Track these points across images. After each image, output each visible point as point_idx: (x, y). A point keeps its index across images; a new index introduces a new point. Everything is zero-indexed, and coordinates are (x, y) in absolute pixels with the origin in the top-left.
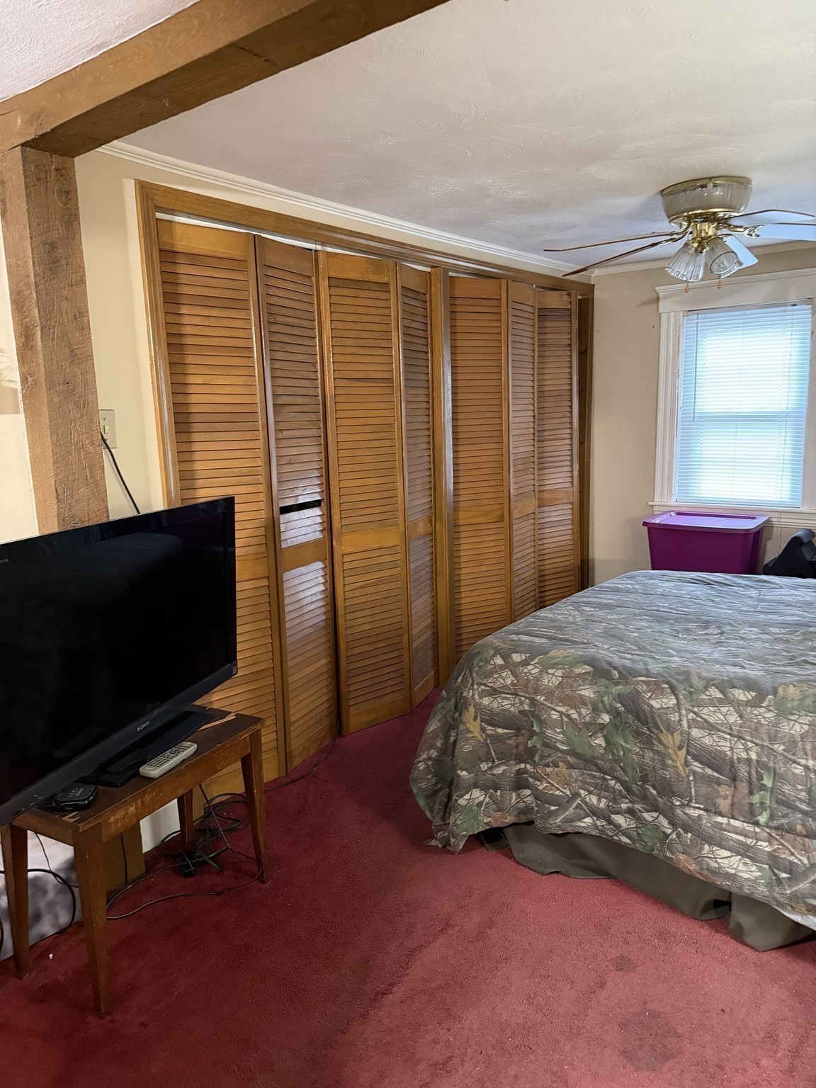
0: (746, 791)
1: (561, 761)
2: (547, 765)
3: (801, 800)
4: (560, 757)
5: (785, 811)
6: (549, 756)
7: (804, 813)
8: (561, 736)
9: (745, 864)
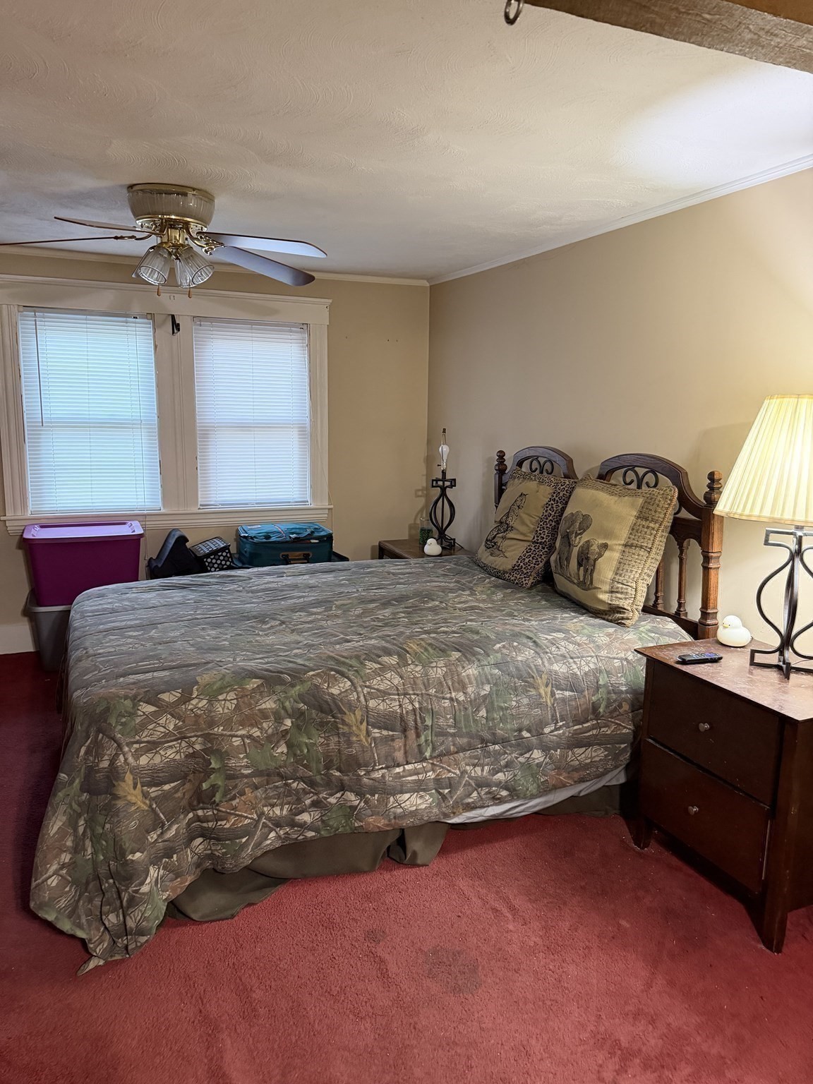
0: (414, 736)
1: (247, 787)
2: (234, 798)
3: (450, 726)
4: (246, 783)
5: (441, 739)
6: (235, 787)
7: (453, 735)
8: (246, 760)
9: (422, 797)
